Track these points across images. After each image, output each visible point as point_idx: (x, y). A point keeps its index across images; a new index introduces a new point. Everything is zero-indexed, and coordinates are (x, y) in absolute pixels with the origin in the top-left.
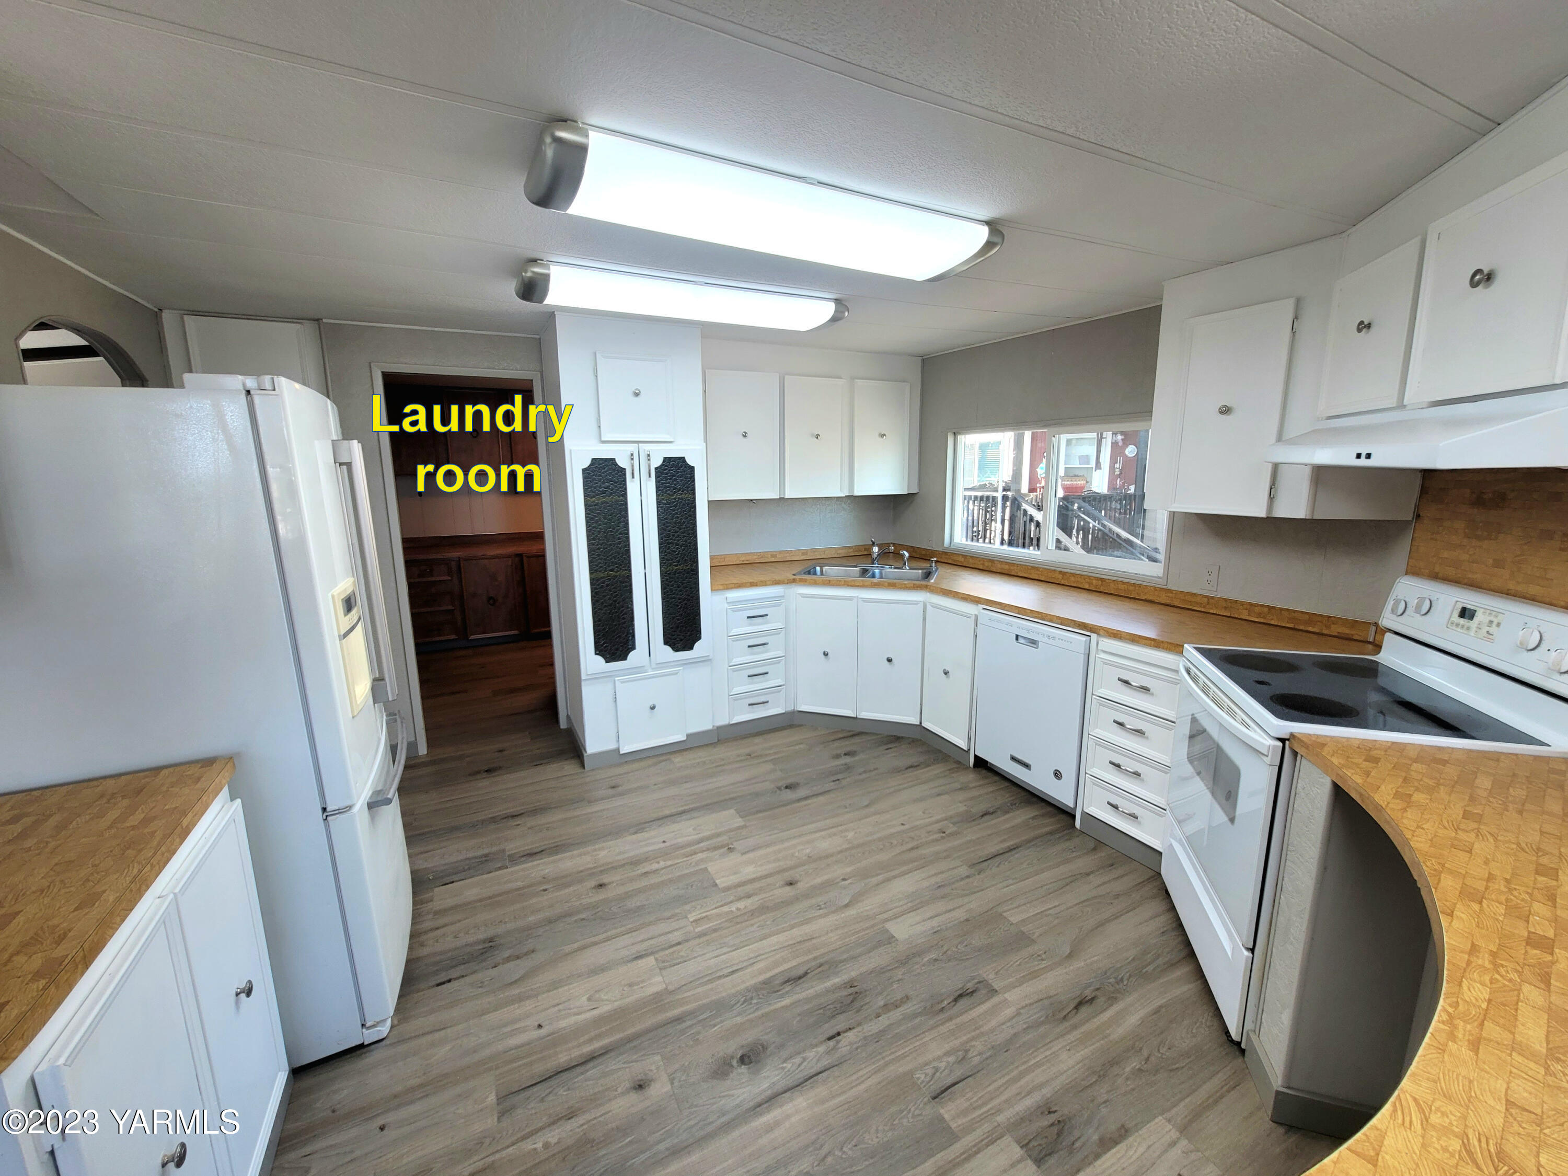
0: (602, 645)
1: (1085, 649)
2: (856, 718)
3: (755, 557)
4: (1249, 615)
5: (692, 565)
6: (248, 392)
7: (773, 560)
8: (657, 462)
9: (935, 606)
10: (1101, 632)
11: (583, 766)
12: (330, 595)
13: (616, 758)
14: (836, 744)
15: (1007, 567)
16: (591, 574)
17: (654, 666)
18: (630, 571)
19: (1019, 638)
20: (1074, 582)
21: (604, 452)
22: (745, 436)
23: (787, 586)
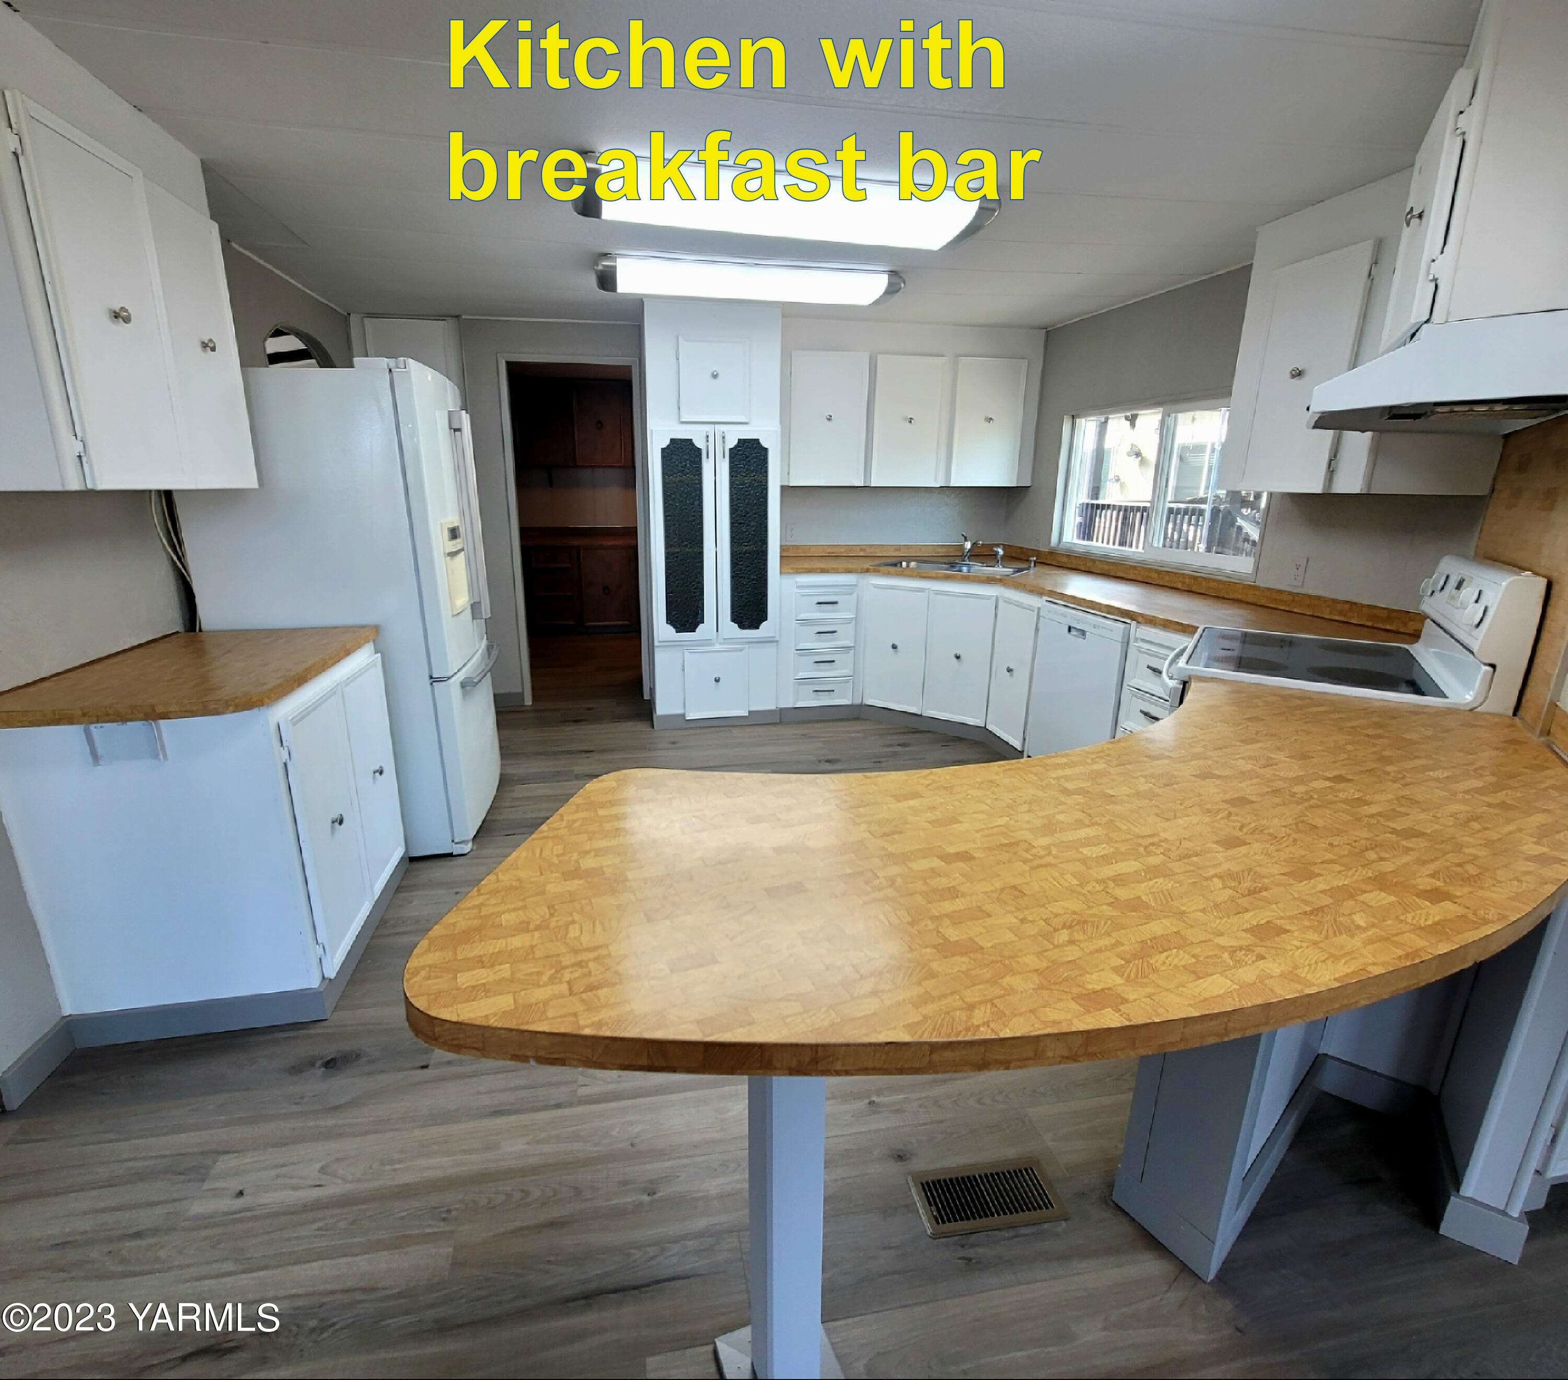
0: (674, 616)
1: (1123, 638)
2: (921, 715)
3: (843, 550)
4: (1331, 613)
5: (762, 546)
6: (390, 370)
7: (862, 554)
8: (732, 443)
9: (1008, 601)
10: (1140, 619)
11: (653, 727)
12: (439, 522)
13: (681, 723)
14: (895, 737)
15: (1106, 567)
16: (666, 548)
17: (721, 641)
18: (702, 548)
19: (1072, 630)
20: (1168, 582)
21: (682, 433)
22: (829, 420)
23: (863, 575)
